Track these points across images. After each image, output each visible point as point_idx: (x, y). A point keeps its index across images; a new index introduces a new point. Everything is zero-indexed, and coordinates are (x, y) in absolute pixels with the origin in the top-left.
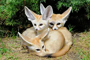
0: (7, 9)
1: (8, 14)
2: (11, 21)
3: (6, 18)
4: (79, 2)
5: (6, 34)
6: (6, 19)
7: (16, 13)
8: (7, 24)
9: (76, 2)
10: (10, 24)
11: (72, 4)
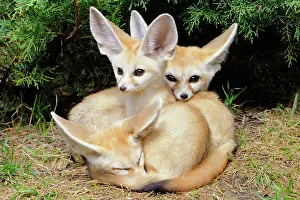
0: (18, 30)
1: (22, 47)
2: (31, 70)
3: (16, 61)
4: (257, 8)
5: (15, 116)
6: (16, 64)
7: (49, 45)
8: (18, 82)
9: (250, 9)
10: (29, 83)
11: (234, 15)
